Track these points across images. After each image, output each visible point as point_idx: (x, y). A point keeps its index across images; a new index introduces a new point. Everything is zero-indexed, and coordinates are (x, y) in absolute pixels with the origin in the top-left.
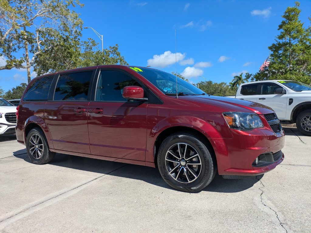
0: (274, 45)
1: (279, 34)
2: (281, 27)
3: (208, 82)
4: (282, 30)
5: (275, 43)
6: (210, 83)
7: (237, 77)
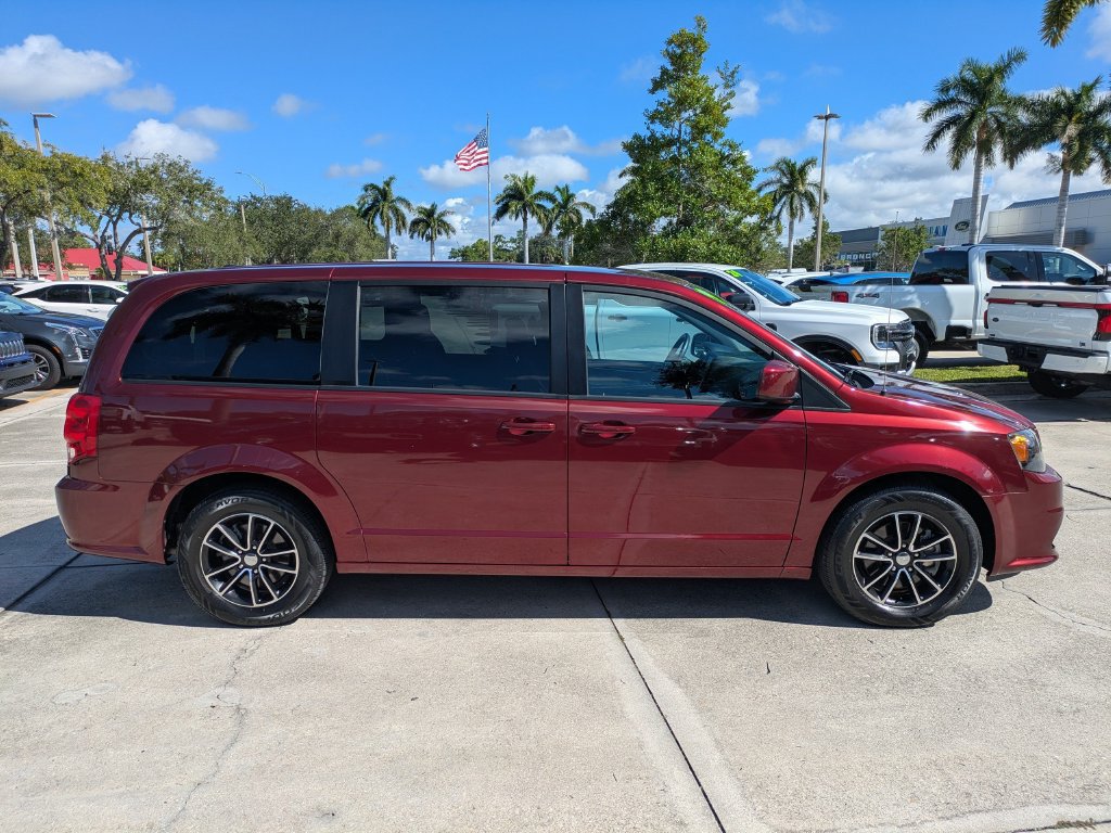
0: (636, 137)
1: (653, 107)
2: (658, 85)
3: (277, 201)
4: (663, 95)
5: (645, 133)
6: (284, 204)
7: (374, 187)
